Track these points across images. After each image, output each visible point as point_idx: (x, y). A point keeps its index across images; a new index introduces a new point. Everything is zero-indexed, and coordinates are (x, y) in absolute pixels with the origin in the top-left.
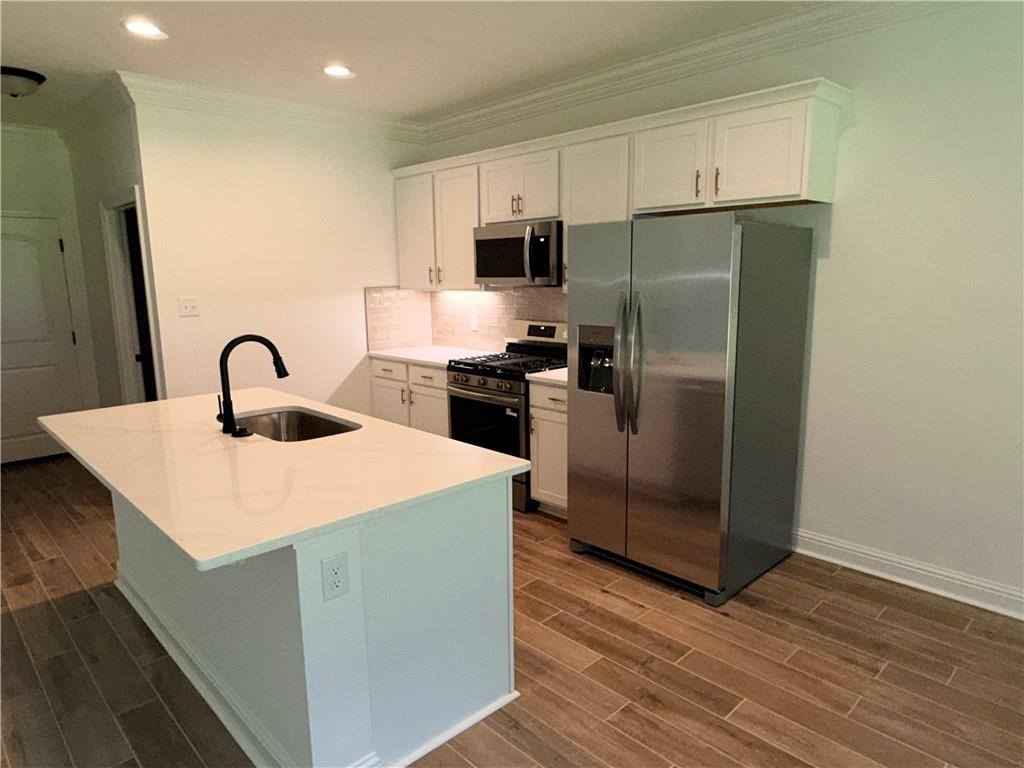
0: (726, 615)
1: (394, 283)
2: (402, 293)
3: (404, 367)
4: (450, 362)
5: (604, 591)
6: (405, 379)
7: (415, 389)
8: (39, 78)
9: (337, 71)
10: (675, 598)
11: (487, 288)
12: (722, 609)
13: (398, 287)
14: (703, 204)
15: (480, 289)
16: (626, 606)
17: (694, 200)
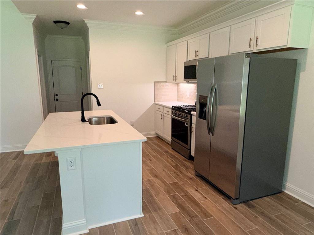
0: (236, 208)
2: (167, 84)
3: (162, 107)
4: (173, 106)
5: (197, 190)
6: (162, 111)
7: (164, 114)
8: (68, 23)
9: (139, 13)
10: (220, 198)
11: (189, 82)
12: (235, 206)
13: (166, 82)
14: (252, 51)
15: (186, 83)
16: (200, 196)
17: (249, 49)
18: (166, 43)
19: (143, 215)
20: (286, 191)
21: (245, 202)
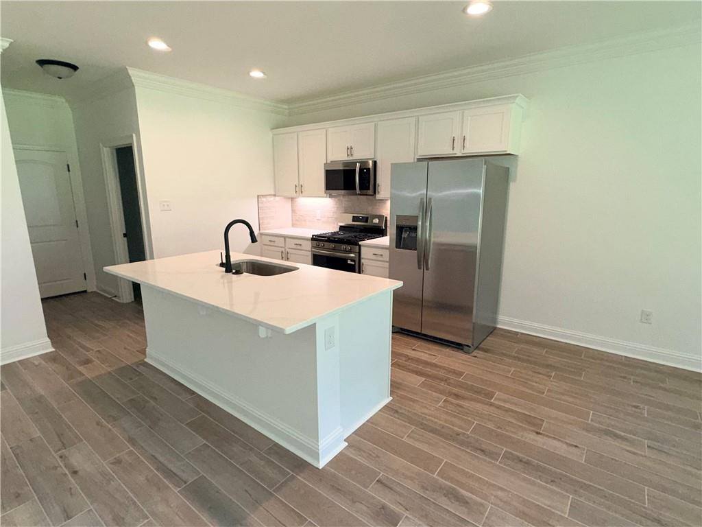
0: (475, 357)
1: (273, 193)
2: (277, 198)
3: (283, 239)
4: (313, 236)
5: (413, 350)
6: (283, 245)
7: (289, 251)
8: (75, 68)
9: (256, 74)
10: (448, 351)
11: (331, 196)
12: (473, 354)
13: (275, 195)
14: (455, 154)
15: (326, 197)
16: (426, 355)
17: (451, 152)
18: (273, 129)
19: (391, 398)
20: (499, 326)
21: (477, 348)
